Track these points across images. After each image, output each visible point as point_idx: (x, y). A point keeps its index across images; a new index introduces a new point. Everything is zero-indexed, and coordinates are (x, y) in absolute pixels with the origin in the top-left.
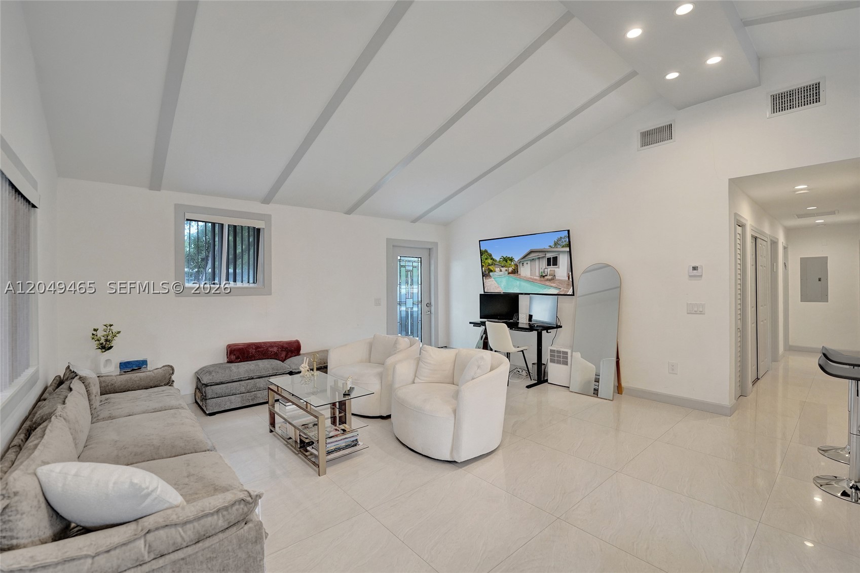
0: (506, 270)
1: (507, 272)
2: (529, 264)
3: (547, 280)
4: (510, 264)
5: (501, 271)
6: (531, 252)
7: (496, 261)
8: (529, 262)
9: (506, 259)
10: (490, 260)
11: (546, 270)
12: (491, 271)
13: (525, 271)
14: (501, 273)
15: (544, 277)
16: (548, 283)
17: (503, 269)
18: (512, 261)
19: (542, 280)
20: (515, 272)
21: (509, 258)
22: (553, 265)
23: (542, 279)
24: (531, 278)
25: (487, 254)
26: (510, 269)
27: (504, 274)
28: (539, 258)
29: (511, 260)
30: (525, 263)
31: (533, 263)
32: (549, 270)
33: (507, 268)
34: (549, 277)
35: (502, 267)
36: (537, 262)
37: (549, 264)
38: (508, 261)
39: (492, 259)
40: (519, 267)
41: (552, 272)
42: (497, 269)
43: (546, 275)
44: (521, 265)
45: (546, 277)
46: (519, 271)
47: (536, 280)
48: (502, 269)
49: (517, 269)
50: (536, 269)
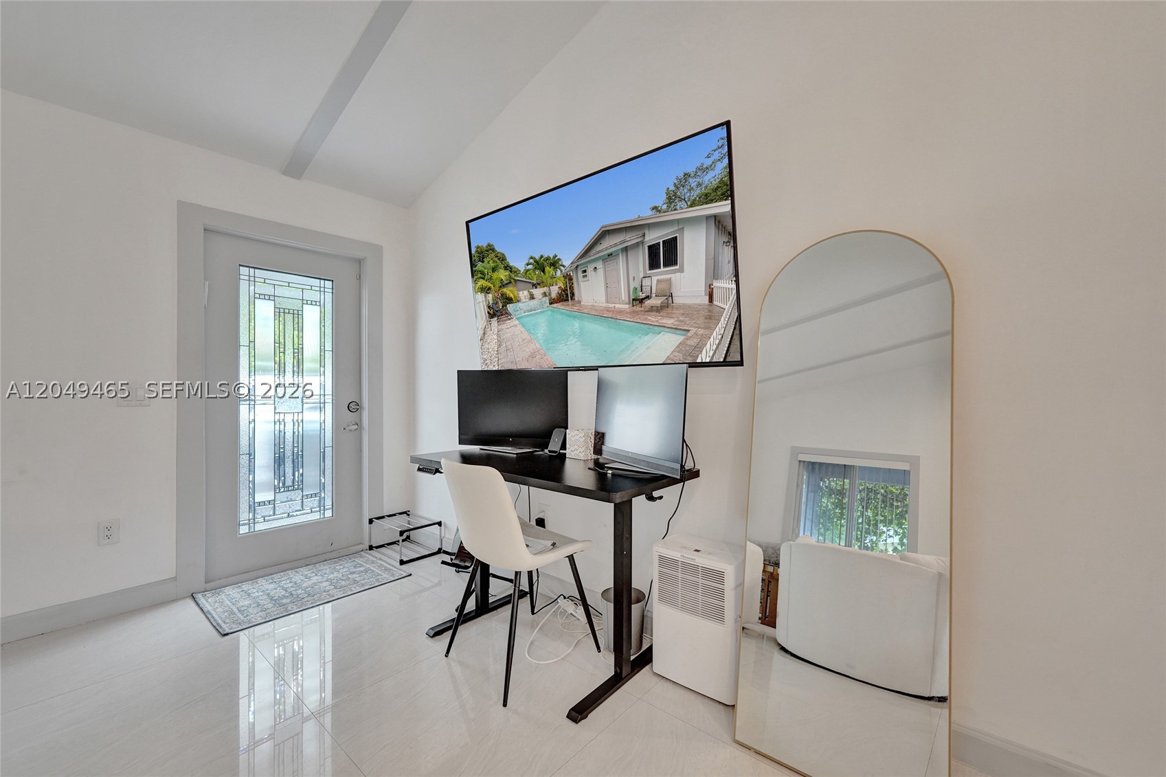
0: (545, 294)
1: (547, 300)
2: (601, 271)
3: (652, 309)
4: (553, 277)
5: (532, 297)
6: (604, 234)
7: (516, 272)
8: (600, 265)
9: (543, 265)
10: (502, 271)
11: (646, 282)
12: (509, 300)
13: (591, 290)
14: (533, 303)
15: (641, 301)
16: (653, 318)
17: (538, 292)
18: (556, 268)
19: (636, 313)
20: (566, 295)
21: (548, 259)
22: (665, 265)
23: (638, 308)
24: (608, 310)
25: (493, 255)
26: (555, 291)
27: (542, 305)
28: (626, 249)
29: (555, 263)
30: (590, 269)
31: (611, 265)
32: (655, 279)
33: (545, 289)
34: (655, 302)
35: (535, 286)
36: (621, 260)
37: (654, 264)
38: (547, 269)
39: (508, 268)
40: (574, 281)
41: (663, 286)
42: (523, 295)
43: (648, 297)
44: (580, 274)
45: (648, 303)
46: (576, 291)
47: (621, 312)
48: (534, 291)
49: (572, 288)
50: (619, 282)
